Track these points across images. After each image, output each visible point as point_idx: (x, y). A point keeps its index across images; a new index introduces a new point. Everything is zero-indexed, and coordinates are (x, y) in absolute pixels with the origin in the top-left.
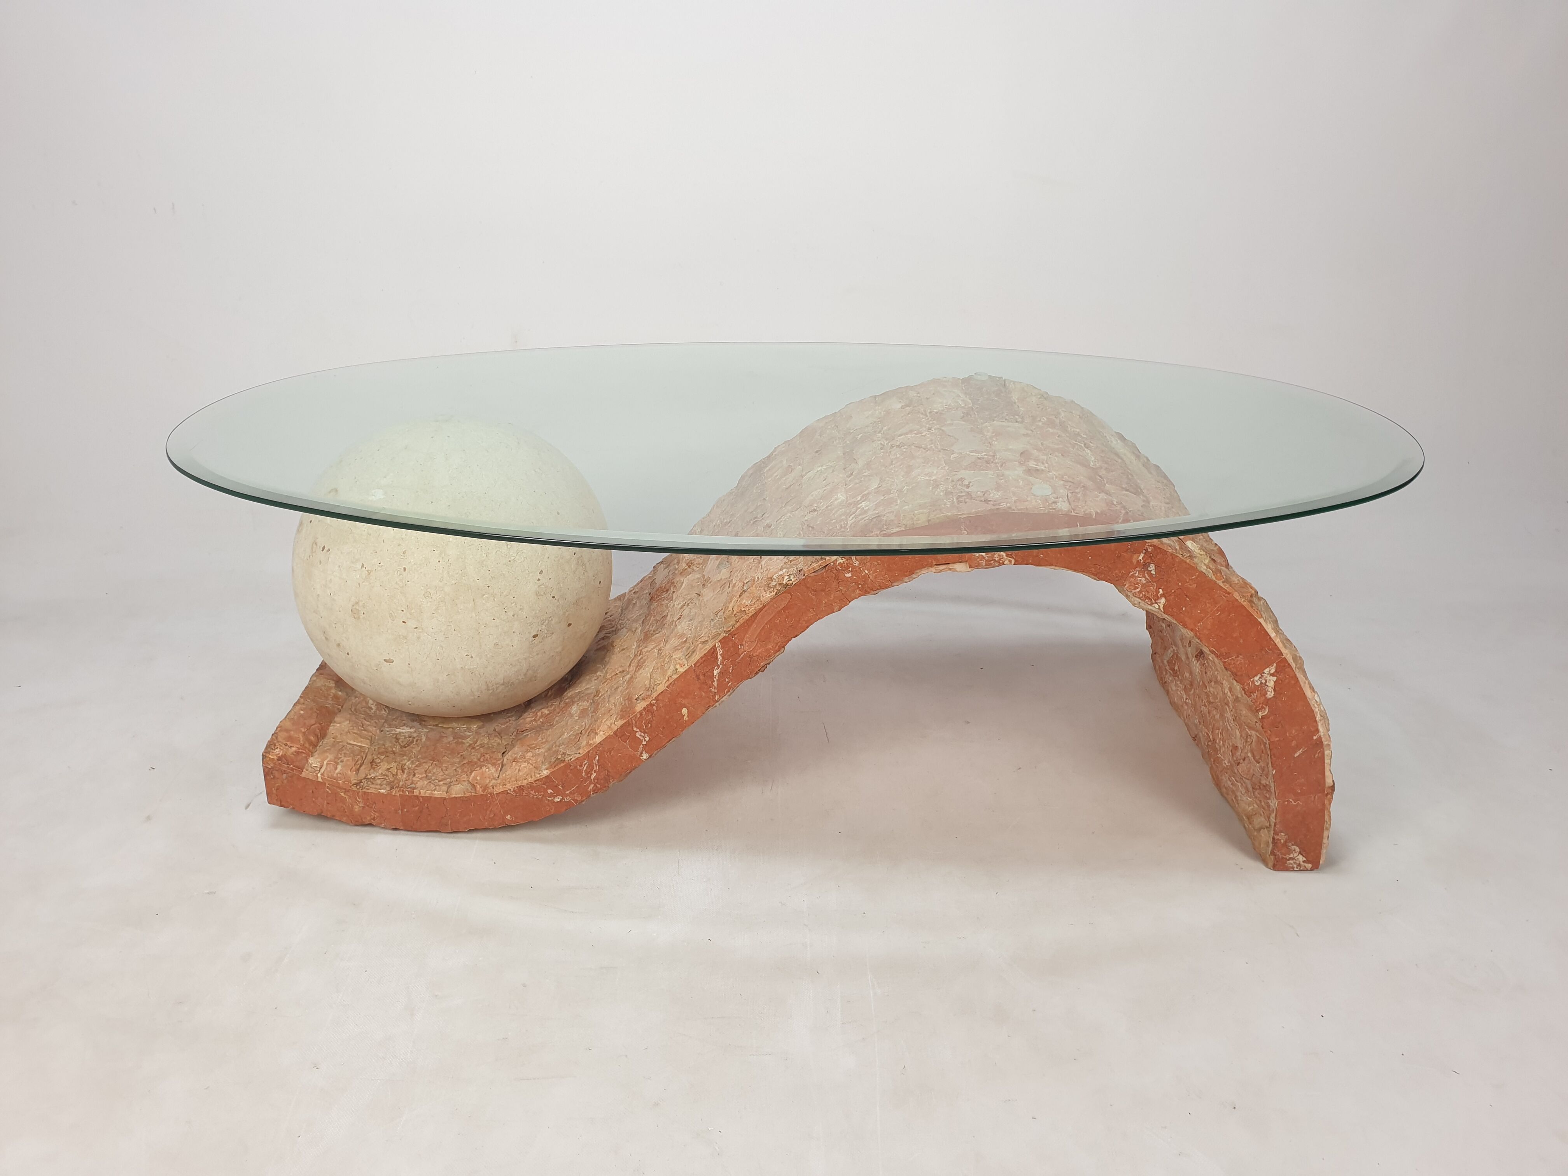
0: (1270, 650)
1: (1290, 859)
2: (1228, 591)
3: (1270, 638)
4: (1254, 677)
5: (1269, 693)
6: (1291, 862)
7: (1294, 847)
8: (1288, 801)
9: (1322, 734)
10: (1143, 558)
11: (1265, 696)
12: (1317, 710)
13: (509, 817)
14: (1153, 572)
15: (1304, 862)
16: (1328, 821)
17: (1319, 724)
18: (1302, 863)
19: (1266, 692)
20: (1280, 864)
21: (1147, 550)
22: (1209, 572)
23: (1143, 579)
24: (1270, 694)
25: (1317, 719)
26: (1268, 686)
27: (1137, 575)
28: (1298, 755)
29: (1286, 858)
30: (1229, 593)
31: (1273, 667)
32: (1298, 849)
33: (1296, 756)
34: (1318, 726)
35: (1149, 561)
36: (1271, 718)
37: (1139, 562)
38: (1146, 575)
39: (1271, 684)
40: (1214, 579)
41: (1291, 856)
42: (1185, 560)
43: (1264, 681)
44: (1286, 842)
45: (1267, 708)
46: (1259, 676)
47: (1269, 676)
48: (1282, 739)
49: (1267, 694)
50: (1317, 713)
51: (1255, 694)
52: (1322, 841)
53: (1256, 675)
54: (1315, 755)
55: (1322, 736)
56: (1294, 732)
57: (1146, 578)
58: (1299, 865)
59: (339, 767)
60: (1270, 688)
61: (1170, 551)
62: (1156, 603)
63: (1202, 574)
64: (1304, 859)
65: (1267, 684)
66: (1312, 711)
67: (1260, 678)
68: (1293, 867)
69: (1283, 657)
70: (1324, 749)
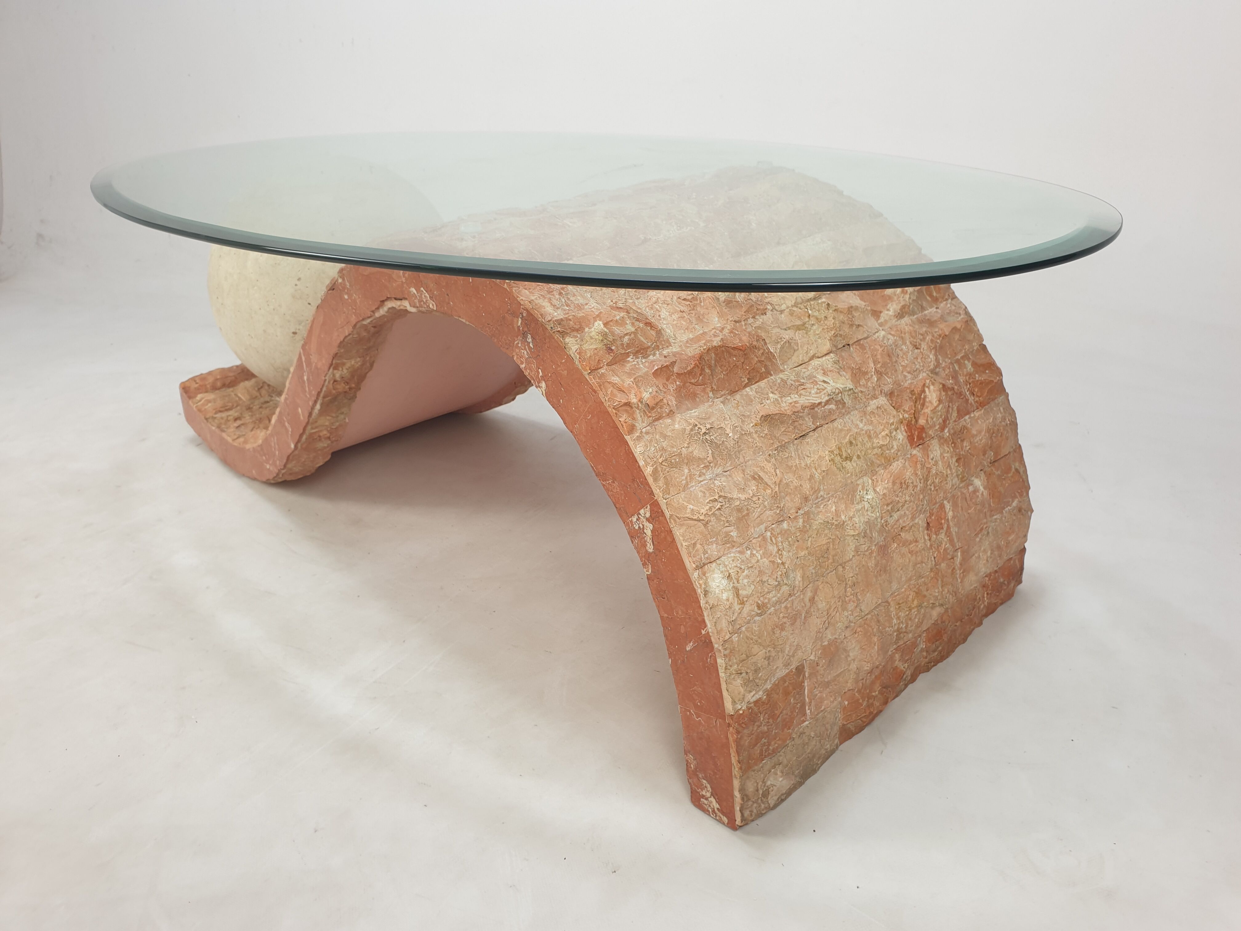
0: (642, 484)
1: (703, 796)
2: (594, 388)
3: (639, 467)
4: (631, 517)
5: (648, 545)
6: (706, 802)
7: (704, 781)
8: (690, 712)
9: (710, 630)
10: (521, 323)
11: (645, 547)
12: (699, 591)
13: (254, 472)
14: (531, 345)
15: (718, 809)
16: (735, 764)
17: (705, 614)
18: (716, 810)
19: (645, 541)
20: (696, 800)
21: (522, 314)
22: (576, 358)
23: (525, 353)
24: (650, 548)
25: (701, 605)
26: (646, 534)
27: (520, 345)
28: (689, 649)
29: (699, 793)
30: (595, 392)
31: (648, 509)
32: (709, 789)
33: (688, 649)
34: (704, 616)
35: (526, 329)
36: (655, 581)
37: (519, 327)
38: (527, 347)
39: (648, 532)
40: (580, 368)
41: (704, 793)
42: (553, 334)
43: (642, 527)
44: (696, 769)
45: (650, 566)
46: (636, 516)
47: (645, 520)
48: (670, 617)
49: (646, 545)
50: (700, 595)
51: (636, 541)
52: (732, 791)
53: (633, 515)
54: (707, 659)
55: (711, 634)
56: (680, 613)
57: (527, 352)
58: (714, 811)
59: (210, 405)
60: (649, 538)
61: (540, 320)
62: (540, 387)
63: (570, 359)
64: (718, 806)
65: (645, 531)
66: (694, 591)
67: (637, 520)
68: (708, 811)
69: (655, 498)
70: (715, 653)
